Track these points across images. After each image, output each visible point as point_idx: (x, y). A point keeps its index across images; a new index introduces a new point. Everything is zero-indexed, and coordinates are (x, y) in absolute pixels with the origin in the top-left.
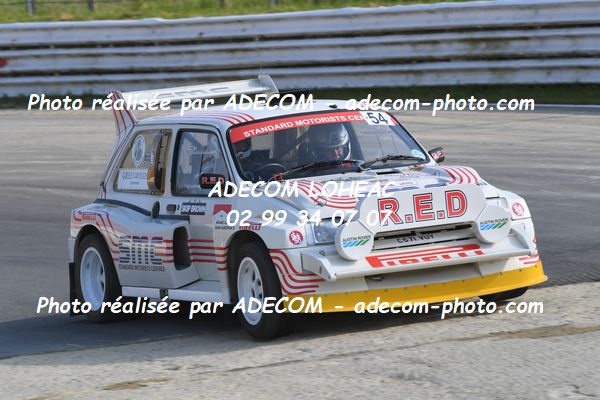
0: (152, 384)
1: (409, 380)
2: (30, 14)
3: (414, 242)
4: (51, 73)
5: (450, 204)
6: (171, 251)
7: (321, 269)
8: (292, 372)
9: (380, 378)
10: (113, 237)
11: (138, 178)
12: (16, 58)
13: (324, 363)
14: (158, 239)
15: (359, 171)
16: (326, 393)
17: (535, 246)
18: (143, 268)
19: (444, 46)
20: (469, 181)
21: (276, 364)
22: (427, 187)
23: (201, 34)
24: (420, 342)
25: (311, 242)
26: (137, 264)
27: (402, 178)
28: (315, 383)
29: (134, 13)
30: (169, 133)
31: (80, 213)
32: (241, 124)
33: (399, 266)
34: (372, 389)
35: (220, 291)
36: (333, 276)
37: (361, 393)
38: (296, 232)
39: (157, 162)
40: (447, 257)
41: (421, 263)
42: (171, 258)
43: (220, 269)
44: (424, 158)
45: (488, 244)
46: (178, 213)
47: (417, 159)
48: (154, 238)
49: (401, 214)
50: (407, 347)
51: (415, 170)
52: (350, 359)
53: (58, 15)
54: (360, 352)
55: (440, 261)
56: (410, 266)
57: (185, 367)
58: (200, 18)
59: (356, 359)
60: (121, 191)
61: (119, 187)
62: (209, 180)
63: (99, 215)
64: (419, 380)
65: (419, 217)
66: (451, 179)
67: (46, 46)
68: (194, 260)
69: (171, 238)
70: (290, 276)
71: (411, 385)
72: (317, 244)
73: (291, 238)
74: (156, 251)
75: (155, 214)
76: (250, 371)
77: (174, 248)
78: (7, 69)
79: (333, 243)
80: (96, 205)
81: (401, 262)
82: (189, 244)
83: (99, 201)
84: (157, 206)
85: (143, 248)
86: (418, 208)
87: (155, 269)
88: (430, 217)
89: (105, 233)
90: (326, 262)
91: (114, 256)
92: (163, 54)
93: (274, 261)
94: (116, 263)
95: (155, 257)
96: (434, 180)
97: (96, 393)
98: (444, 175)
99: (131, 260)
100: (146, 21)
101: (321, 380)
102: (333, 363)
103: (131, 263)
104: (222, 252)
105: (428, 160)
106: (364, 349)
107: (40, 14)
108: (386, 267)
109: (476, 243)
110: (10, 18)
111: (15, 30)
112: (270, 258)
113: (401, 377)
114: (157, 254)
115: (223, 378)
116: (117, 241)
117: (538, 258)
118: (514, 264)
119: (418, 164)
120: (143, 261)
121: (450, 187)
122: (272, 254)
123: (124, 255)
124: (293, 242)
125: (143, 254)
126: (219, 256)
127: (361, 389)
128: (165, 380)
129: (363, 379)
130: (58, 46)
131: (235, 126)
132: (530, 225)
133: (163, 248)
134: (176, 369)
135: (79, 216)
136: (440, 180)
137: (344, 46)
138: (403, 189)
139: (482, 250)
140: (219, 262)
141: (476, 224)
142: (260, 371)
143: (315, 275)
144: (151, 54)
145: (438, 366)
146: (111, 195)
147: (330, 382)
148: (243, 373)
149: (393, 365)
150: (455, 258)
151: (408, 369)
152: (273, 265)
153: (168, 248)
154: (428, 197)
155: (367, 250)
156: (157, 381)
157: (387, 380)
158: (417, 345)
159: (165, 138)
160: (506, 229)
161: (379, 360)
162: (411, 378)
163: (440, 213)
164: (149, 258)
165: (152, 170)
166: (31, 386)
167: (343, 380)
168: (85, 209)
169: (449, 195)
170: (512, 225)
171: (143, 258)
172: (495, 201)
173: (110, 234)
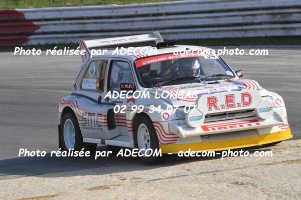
0: (112, 187)
1: (241, 184)
2: (52, 3)
3: (225, 119)
4: (62, 33)
5: (243, 100)
6: (106, 121)
7: (178, 132)
8: (182, 181)
9: (226, 184)
10: (79, 113)
11: (91, 84)
12: (44, 25)
13: (198, 176)
14: (100, 115)
15: (199, 82)
16: (199, 192)
17: (287, 120)
18: (93, 129)
19: (259, 17)
20: (254, 88)
21: (174, 177)
22: (232, 91)
23: (136, 12)
24: (246, 165)
25: (173, 118)
26: (90, 126)
27: (221, 86)
28: (194, 187)
29: (103, 2)
30: (106, 62)
31: (63, 100)
32: (141, 58)
33: (217, 131)
34: (222, 190)
35: (129, 141)
36: (184, 136)
37: (217, 191)
38: (166, 113)
39: (101, 76)
40: (241, 126)
41: (229, 129)
42: (106, 124)
43: (129, 131)
44: (232, 75)
45: (263, 120)
46: (110, 102)
47: (229, 76)
48: (98, 114)
49: (219, 104)
50: (240, 168)
51: (228, 81)
52: (211, 174)
53: (65, 3)
54: (216, 171)
55: (238, 128)
56: (223, 130)
57: (128, 179)
58: (136, 4)
59: (214, 174)
60: (83, 90)
61: (83, 88)
62: (124, 86)
63: (72, 102)
64: (246, 184)
65: (228, 106)
66: (245, 87)
67: (59, 19)
68: (118, 125)
69: (106, 114)
70: (163, 135)
71: (242, 187)
72: (176, 119)
73: (163, 117)
74: (99, 120)
75: (99, 102)
76: (161, 181)
77: (108, 119)
78: (40, 31)
79: (184, 119)
80: (71, 96)
81: (218, 128)
82: (115, 118)
83: (73, 94)
84: (100, 98)
85: (93, 119)
86: (227, 101)
87: (99, 129)
88: (233, 106)
89: (75, 111)
90: (180, 128)
91: (79, 122)
92: (117, 22)
93: (156, 127)
94: (80, 126)
95: (99, 124)
96: (236, 87)
97: (84, 192)
98: (241, 84)
99: (87, 125)
100: (109, 6)
101: (197, 185)
102: (203, 176)
103: (87, 126)
104: (130, 122)
105: (234, 76)
106: (218, 169)
107: (56, 3)
108: (211, 131)
109: (257, 119)
110: (41, 5)
111: (44, 11)
112: (153, 126)
113: (237, 183)
114: (99, 122)
115: (148, 184)
116: (81, 115)
117: (288, 126)
118: (275, 129)
119: (229, 79)
120: (93, 125)
121: (244, 91)
122: (154, 124)
123: (84, 122)
124: (164, 118)
125: (93, 122)
126: (129, 124)
127: (216, 189)
128: (118, 185)
129: (218, 184)
130: (65, 19)
131: (138, 59)
132: (284, 110)
133: (102, 119)
134: (124, 180)
135: (63, 102)
136: (239, 87)
137: (208, 17)
138: (221, 92)
139: (260, 123)
140: (129, 127)
141: (256, 110)
142: (166, 181)
143: (175, 135)
144: (112, 23)
145: (256, 177)
146: (79, 92)
147: (201, 186)
148: (158, 182)
149: (233, 177)
150: (246, 126)
151: (240, 180)
152: (155, 129)
153: (105, 119)
154: (232, 96)
155: (201, 122)
156: (115, 186)
157: (230, 185)
158: (245, 167)
159: (105, 64)
160: (271, 112)
161: (226, 175)
162: (242, 184)
163: (239, 104)
164: (96, 124)
165: (98, 80)
166: (52, 189)
167: (207, 185)
168: (65, 98)
169: (243, 95)
170: (275, 110)
171: (93, 123)
172: (267, 98)
173: (78, 111)
